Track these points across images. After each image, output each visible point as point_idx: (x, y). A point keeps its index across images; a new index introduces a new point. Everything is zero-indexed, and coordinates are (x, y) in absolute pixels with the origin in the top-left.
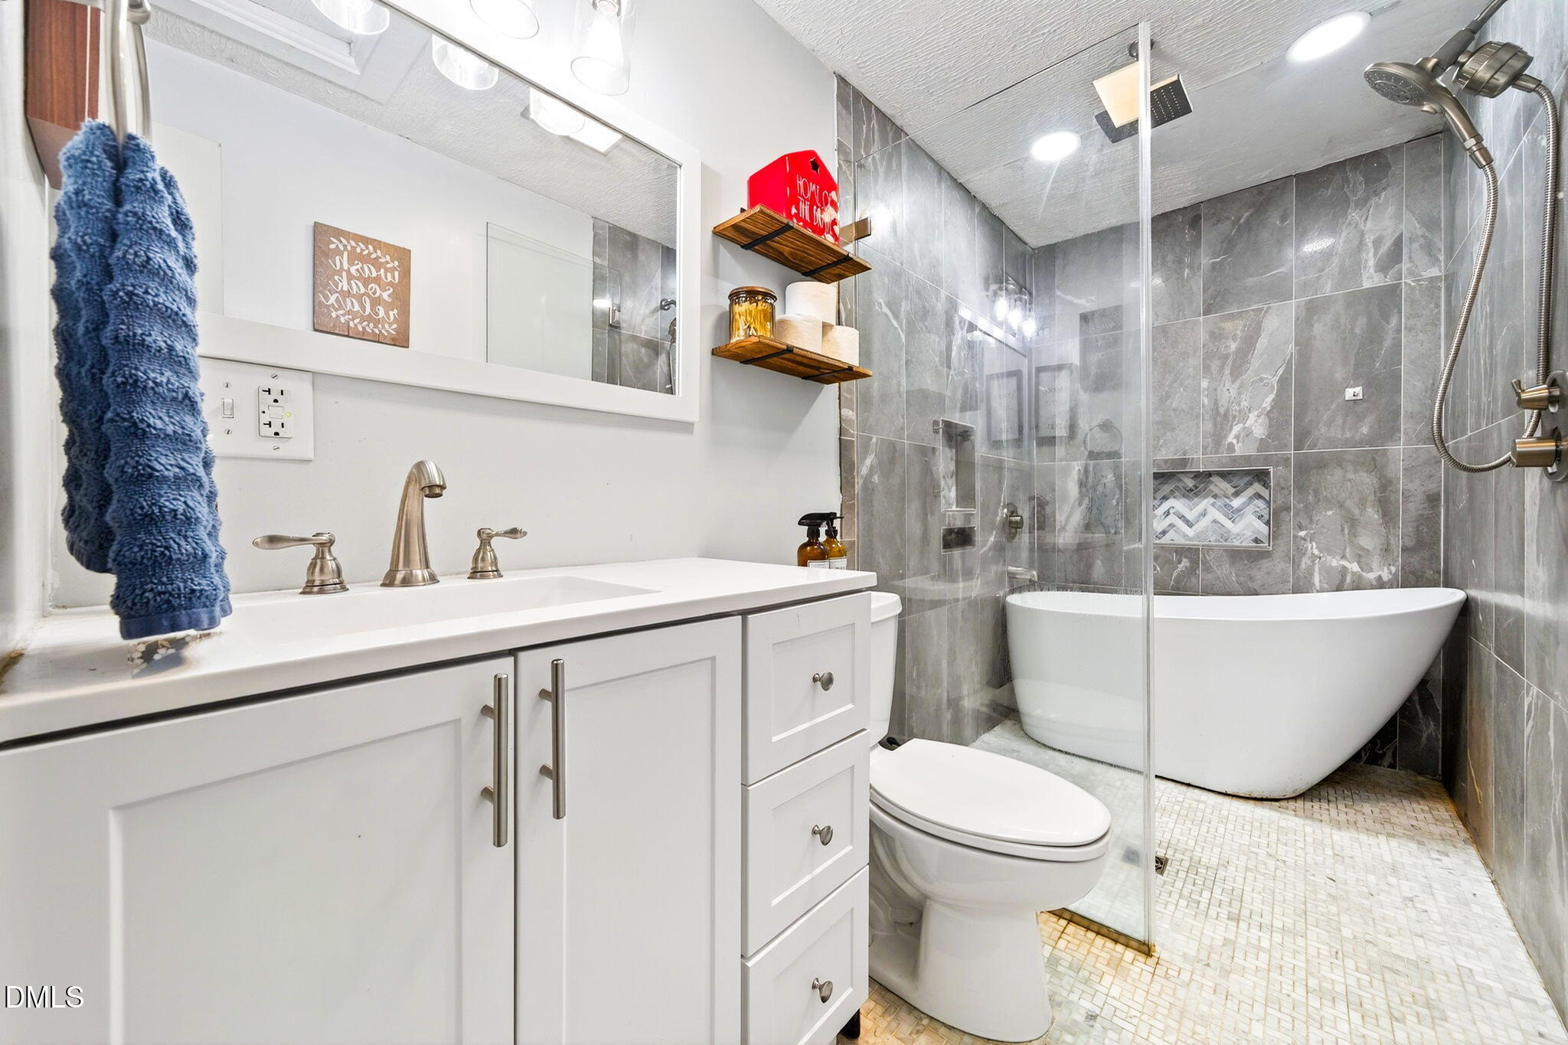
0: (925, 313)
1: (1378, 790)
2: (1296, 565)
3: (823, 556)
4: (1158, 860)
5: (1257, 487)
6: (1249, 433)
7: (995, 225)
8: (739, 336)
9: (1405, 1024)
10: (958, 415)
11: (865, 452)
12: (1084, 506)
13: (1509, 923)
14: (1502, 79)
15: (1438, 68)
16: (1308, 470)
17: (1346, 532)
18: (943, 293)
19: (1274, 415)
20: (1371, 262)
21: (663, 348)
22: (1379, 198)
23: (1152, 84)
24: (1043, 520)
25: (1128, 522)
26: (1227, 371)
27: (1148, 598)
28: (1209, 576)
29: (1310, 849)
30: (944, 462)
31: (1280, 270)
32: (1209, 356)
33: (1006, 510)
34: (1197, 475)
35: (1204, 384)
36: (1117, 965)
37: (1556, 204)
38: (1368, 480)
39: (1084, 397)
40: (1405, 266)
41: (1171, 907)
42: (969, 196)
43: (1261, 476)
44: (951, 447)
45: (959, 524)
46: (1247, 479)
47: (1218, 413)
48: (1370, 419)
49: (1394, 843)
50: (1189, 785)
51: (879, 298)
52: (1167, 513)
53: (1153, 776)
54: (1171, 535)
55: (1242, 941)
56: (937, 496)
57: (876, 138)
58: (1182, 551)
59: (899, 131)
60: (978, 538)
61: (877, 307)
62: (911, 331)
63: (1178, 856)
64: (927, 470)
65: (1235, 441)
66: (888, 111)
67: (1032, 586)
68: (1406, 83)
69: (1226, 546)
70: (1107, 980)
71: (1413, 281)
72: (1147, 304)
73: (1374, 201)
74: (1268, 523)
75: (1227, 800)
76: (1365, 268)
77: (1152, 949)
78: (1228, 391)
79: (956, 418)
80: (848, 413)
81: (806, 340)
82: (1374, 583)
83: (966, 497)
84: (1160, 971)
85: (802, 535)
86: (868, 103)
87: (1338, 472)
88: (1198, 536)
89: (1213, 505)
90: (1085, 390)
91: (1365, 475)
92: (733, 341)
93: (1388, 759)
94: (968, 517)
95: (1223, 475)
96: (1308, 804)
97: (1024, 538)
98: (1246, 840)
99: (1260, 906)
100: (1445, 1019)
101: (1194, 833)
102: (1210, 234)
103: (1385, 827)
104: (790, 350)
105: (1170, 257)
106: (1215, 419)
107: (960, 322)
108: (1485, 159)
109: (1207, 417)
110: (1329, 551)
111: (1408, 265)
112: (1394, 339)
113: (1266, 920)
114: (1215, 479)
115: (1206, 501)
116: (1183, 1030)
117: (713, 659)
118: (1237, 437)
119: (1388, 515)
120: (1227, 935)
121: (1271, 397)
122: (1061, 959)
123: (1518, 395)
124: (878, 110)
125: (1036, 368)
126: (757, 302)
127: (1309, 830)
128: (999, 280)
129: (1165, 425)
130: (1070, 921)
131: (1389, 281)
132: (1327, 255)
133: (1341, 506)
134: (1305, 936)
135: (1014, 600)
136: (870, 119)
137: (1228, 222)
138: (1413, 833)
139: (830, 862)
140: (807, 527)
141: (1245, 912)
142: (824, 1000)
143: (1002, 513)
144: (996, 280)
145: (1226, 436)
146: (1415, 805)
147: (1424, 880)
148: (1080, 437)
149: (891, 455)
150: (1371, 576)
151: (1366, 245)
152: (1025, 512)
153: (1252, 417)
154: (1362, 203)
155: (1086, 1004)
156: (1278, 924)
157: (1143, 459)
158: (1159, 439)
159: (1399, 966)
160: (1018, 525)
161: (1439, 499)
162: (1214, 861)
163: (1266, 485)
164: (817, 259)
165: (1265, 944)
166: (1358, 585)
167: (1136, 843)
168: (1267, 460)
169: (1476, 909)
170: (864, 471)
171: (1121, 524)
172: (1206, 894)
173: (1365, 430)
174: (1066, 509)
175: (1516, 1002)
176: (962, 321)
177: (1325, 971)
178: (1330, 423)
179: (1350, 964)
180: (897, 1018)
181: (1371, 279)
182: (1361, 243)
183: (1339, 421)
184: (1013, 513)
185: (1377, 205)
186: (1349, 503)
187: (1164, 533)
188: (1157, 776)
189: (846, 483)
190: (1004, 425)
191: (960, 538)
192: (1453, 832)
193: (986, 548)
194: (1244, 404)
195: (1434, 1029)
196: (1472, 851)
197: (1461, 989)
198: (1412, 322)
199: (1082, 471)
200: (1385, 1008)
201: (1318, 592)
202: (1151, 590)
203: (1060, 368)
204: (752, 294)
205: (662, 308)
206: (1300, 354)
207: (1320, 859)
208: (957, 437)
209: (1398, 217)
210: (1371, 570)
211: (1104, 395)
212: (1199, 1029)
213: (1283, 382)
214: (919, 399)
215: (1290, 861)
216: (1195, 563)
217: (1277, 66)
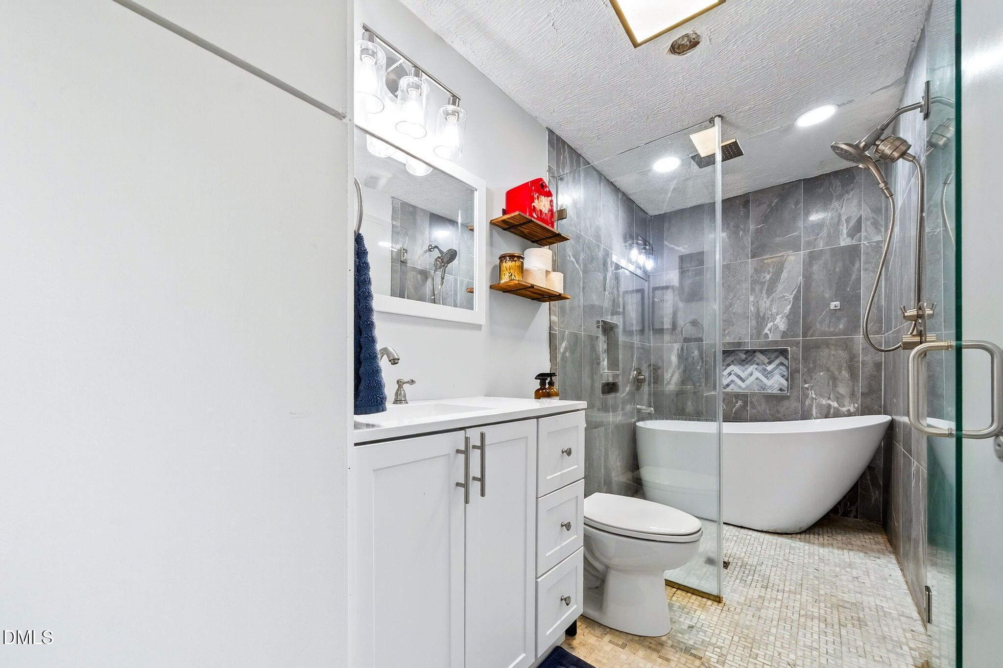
0: (592, 259)
1: (846, 529)
2: (803, 403)
3: (548, 395)
4: (724, 563)
5: (781, 359)
6: (777, 327)
7: (629, 204)
8: (505, 279)
9: (846, 627)
10: (609, 317)
11: (563, 339)
12: (680, 370)
13: (905, 587)
14: (896, 154)
15: (867, 147)
16: (810, 349)
17: (831, 383)
18: (602, 246)
19: (791, 317)
20: (845, 231)
21: (430, 274)
22: (849, 195)
23: (722, 143)
24: (657, 378)
25: (707, 379)
26: (764, 292)
27: (720, 424)
28: (755, 411)
29: (807, 557)
30: (602, 345)
31: (794, 234)
32: (754, 282)
33: (635, 372)
34: (747, 352)
35: (752, 299)
36: (703, 607)
37: (922, 218)
38: (843, 355)
39: (681, 305)
40: (863, 234)
41: (731, 583)
42: (615, 189)
43: (783, 353)
44: (605, 335)
45: (611, 380)
46: (776, 354)
47: (759, 315)
48: (844, 320)
49: (852, 553)
50: (742, 527)
51: (570, 252)
52: (730, 374)
53: (722, 523)
54: (732, 386)
55: (768, 596)
56: (598, 364)
57: (568, 162)
58: (737, 396)
59: (579, 155)
60: (621, 389)
61: (568, 258)
62: (585, 271)
63: (735, 561)
64: (593, 349)
65: (768, 332)
66: (573, 147)
67: (650, 417)
68: (851, 154)
69: (764, 393)
70: (698, 613)
71: (867, 243)
72: (720, 251)
73: (846, 196)
74: (787, 380)
75: (763, 535)
76: (841, 235)
77: (721, 599)
78: (765, 303)
79: (609, 319)
80: (554, 318)
81: (539, 280)
82: (846, 413)
83: (613, 364)
84: (726, 608)
85: (537, 384)
86: (564, 142)
87: (827, 350)
88: (747, 387)
89: (756, 369)
90: (682, 301)
91: (841, 352)
92: (502, 282)
93: (852, 515)
94: (616, 376)
95: (762, 352)
96: (807, 536)
97: (645, 388)
98: (772, 553)
99: (778, 581)
100: (866, 625)
101: (744, 550)
102: (755, 212)
103: (848, 546)
104: (532, 286)
105: (732, 224)
106: (757, 319)
107: (611, 264)
108: (889, 194)
109: (753, 318)
110: (822, 396)
111: (865, 234)
112: (857, 275)
113: (781, 587)
114: (759, 355)
115: (753, 366)
116: (737, 631)
117: (527, 437)
118: (770, 330)
119: (853, 375)
120: (760, 594)
121: (789, 307)
122: (674, 604)
123: (904, 313)
124: (568, 146)
125: (653, 288)
126: (515, 261)
127: (807, 547)
128: (632, 237)
129: (728, 323)
130: (678, 589)
131: (854, 242)
132: (820, 225)
133: (828, 370)
134: (801, 594)
135: (640, 424)
136: (564, 152)
137: (766, 205)
138: (863, 549)
139: (568, 541)
140: (539, 380)
141: (770, 585)
142: (567, 605)
143: (633, 374)
144: (630, 237)
145: (764, 329)
146: (866, 536)
147: (865, 569)
148: (679, 329)
149: (575, 340)
150: (844, 409)
151: (842, 221)
152: (646, 374)
153: (778, 317)
154: (840, 197)
155: (688, 622)
156: (787, 589)
157: (717, 342)
158: (724, 330)
159: (847, 605)
160: (643, 381)
161: (881, 366)
162: (755, 563)
163: (787, 358)
164: (541, 234)
165: (780, 597)
166: (837, 414)
167: (713, 555)
168: (787, 343)
169: (889, 581)
170: (562, 350)
171: (703, 380)
172: (750, 577)
173: (841, 326)
174: (671, 371)
175: (903, 618)
176: (612, 262)
177: (810, 608)
178: (821, 323)
179: (822, 605)
180: (593, 629)
181: (845, 241)
182: (839, 220)
183: (827, 321)
184: (640, 373)
185: (848, 199)
186: (832, 368)
187: (728, 385)
188: (724, 523)
189: (553, 358)
190: (634, 322)
191: (610, 388)
192: (884, 548)
193: (624, 394)
194: (774, 310)
195: (860, 629)
196: (893, 556)
197: (877, 614)
198: (867, 266)
199: (680, 349)
200: (838, 621)
201: (815, 419)
202: (721, 418)
203: (667, 288)
204: (512, 257)
205: (430, 250)
206: (805, 282)
207: (811, 561)
208: (608, 329)
209: (859, 205)
210: (844, 406)
211: (693, 304)
212: (745, 630)
213: (796, 298)
214: (590, 310)
215: (796, 562)
216: (745, 403)
217: (790, 128)
